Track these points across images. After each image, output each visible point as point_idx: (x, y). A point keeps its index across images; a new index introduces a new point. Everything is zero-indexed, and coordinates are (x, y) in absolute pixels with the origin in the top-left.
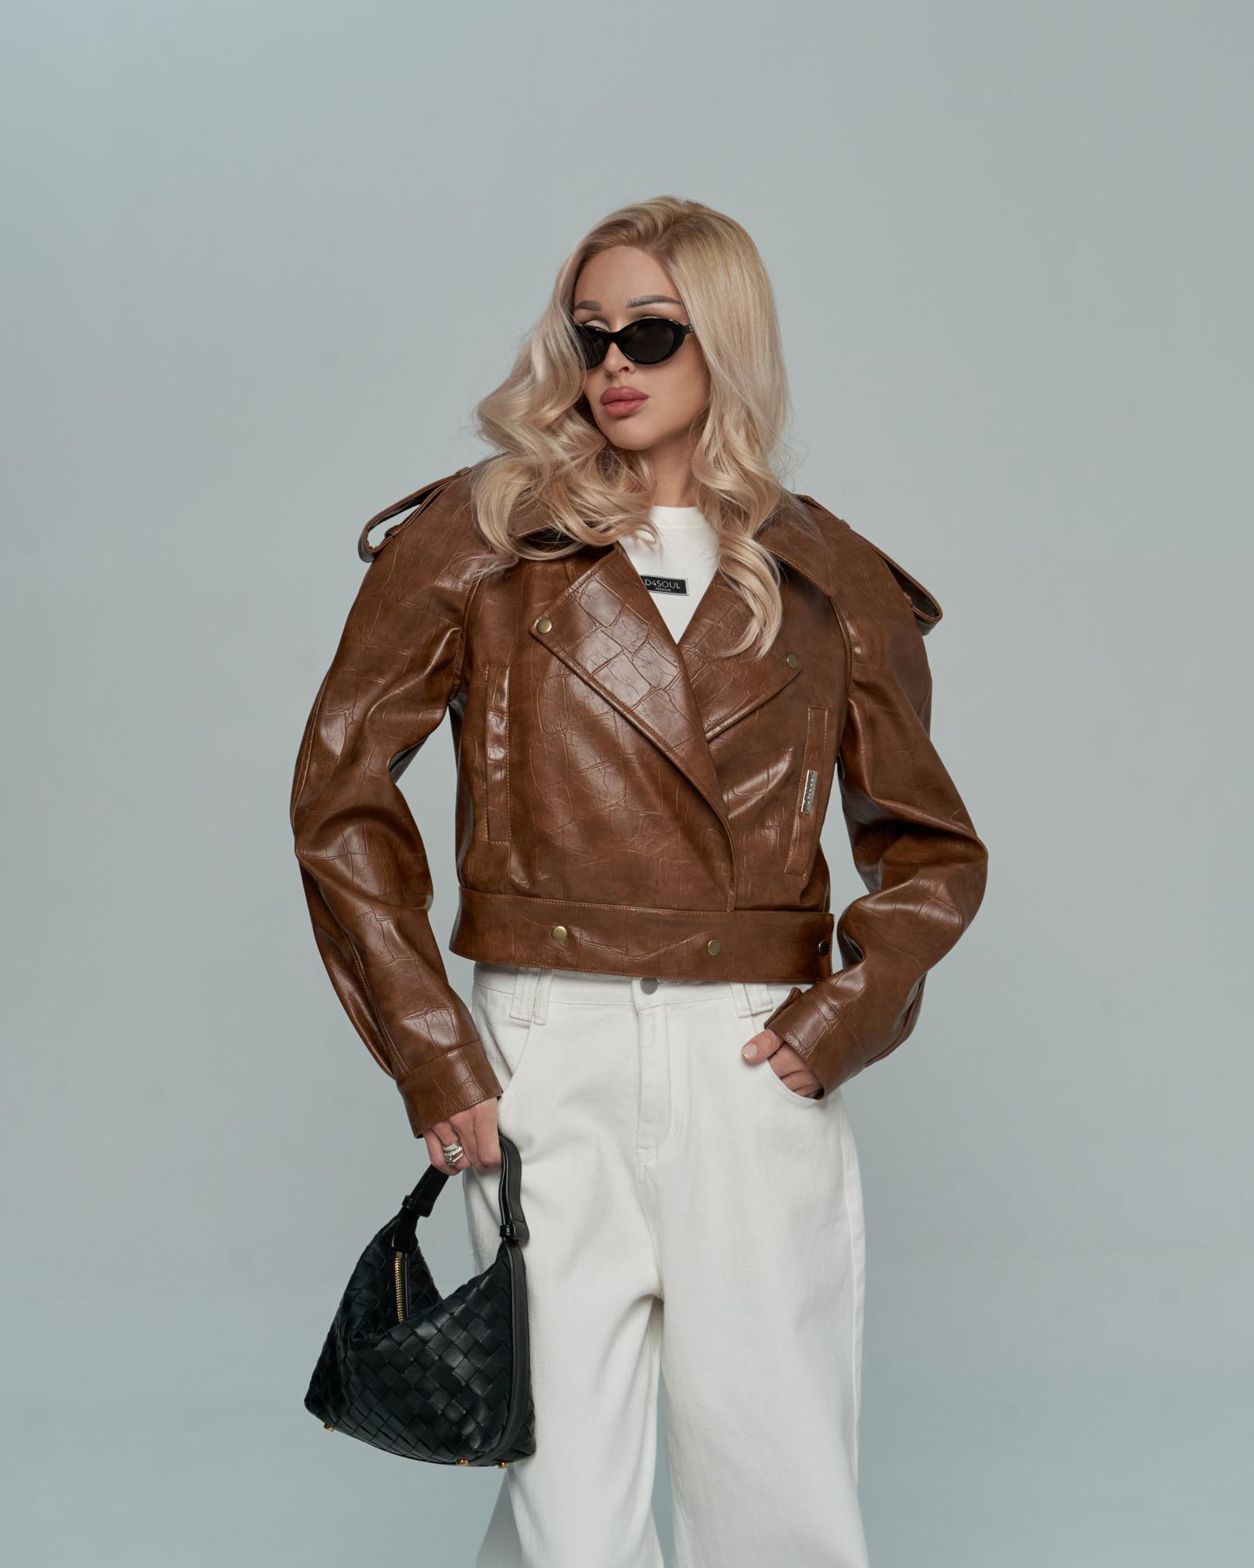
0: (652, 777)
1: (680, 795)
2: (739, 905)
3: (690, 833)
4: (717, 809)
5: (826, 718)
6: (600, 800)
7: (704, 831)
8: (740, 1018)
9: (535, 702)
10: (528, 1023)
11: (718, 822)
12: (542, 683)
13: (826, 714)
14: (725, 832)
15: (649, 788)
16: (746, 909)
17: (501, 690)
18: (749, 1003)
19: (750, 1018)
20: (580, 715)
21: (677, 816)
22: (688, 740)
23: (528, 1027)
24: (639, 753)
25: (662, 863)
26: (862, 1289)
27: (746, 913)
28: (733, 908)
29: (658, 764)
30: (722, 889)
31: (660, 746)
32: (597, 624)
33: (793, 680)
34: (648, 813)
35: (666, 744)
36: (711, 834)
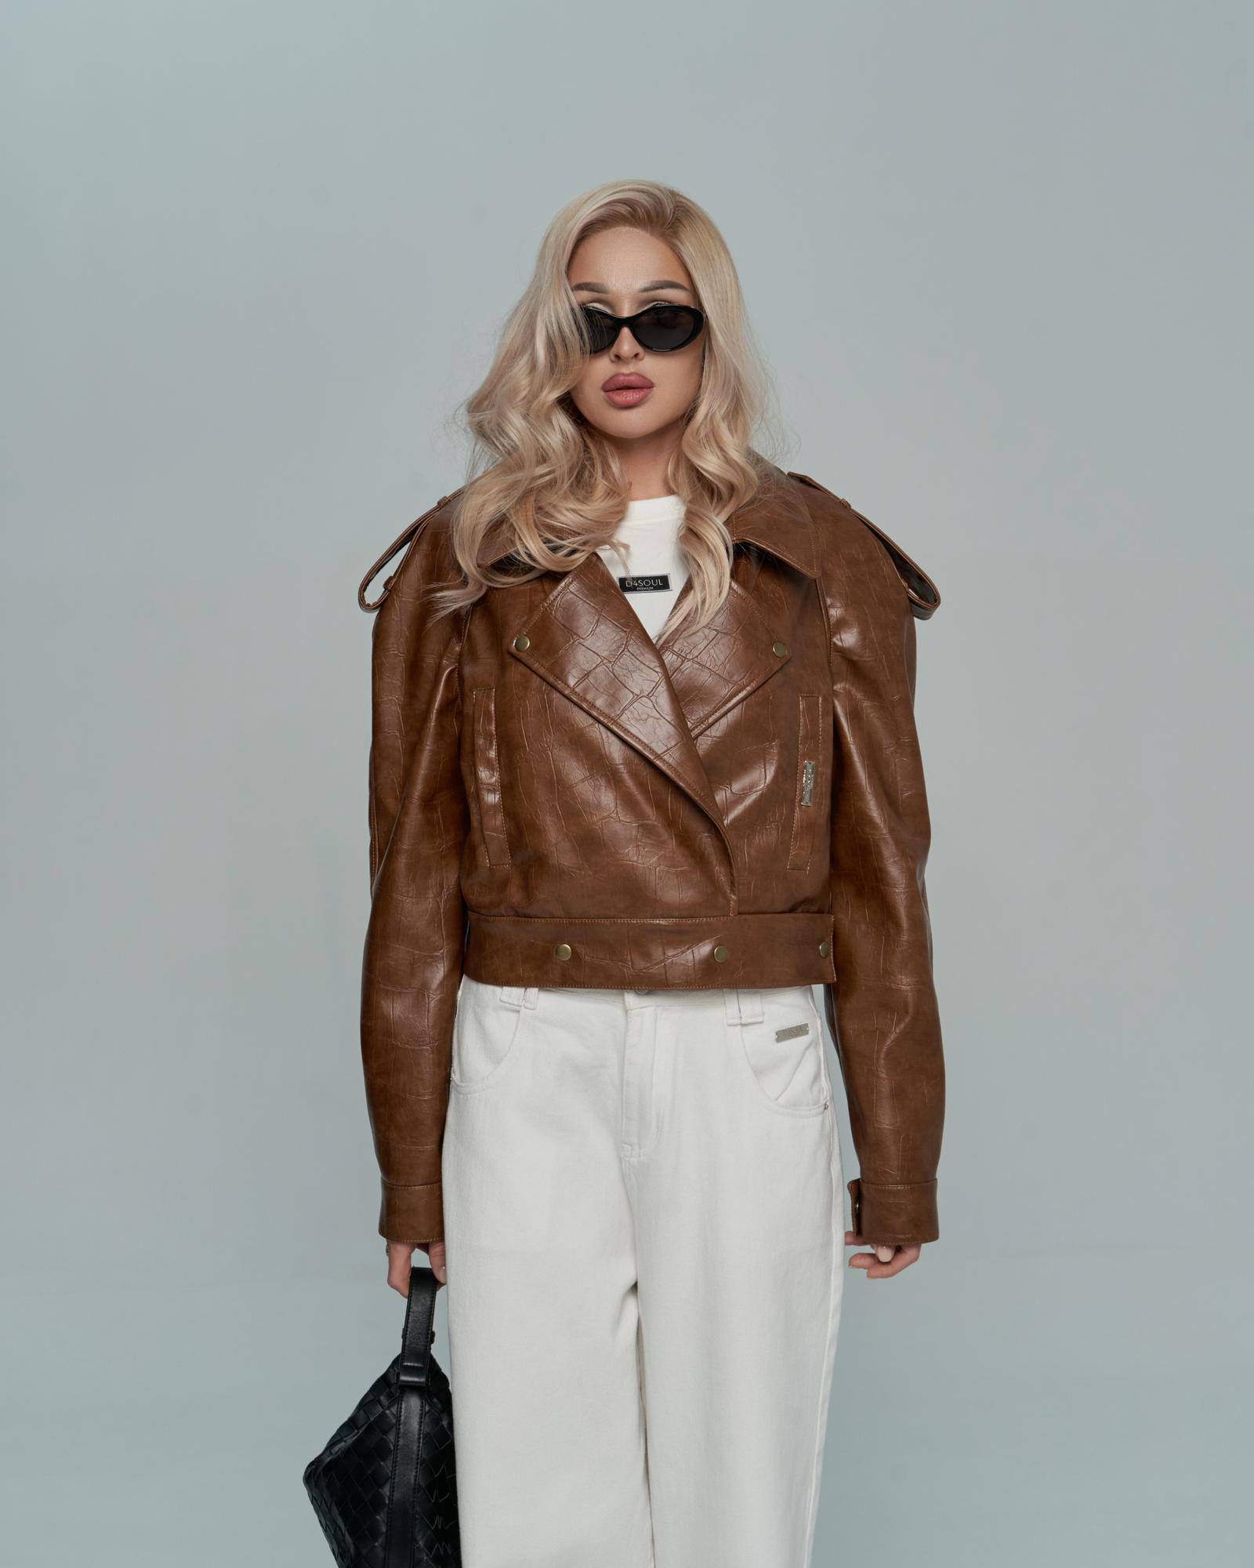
0: (641, 785)
1: (670, 800)
2: (742, 909)
3: (685, 841)
4: (711, 814)
5: (820, 705)
6: (591, 813)
7: (700, 836)
8: (729, 1025)
9: (520, 722)
10: (517, 1008)
11: (714, 828)
12: (525, 701)
13: (820, 701)
14: (721, 835)
15: (639, 797)
16: (749, 913)
17: (487, 713)
18: (740, 1012)
19: (739, 1027)
20: (565, 730)
21: (671, 823)
22: (675, 746)
23: (518, 1012)
24: (627, 763)
25: (659, 872)
26: (837, 1319)
27: (751, 917)
28: (736, 913)
29: (646, 772)
30: (724, 894)
31: (646, 753)
32: (575, 636)
33: (781, 669)
34: (640, 822)
35: (653, 751)
36: (706, 840)
